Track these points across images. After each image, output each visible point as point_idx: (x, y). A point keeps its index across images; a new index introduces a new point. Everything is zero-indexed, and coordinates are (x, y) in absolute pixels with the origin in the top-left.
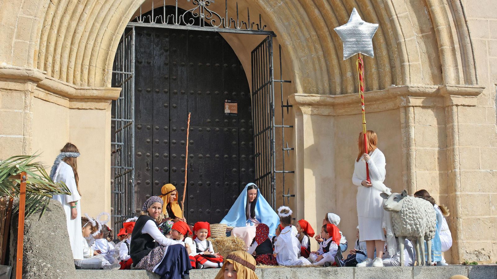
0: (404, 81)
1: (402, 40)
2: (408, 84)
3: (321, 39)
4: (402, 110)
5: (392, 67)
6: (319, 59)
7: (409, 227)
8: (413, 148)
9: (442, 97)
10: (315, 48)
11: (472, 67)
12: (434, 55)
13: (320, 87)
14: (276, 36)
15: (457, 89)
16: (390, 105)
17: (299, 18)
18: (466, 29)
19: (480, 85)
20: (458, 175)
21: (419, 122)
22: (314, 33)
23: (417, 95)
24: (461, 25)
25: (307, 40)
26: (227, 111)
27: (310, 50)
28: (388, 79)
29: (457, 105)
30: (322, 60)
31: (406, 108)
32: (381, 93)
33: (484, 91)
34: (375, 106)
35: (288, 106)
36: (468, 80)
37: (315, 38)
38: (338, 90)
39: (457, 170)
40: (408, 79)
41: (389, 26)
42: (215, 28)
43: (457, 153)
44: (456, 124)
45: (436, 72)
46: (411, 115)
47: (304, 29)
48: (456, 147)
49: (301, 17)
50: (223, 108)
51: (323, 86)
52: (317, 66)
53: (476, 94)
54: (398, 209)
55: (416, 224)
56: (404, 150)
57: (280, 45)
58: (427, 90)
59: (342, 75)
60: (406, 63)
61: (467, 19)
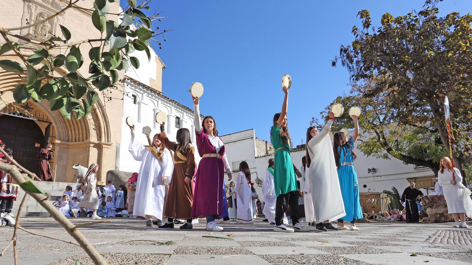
0: (89, 139)
1: (90, 129)
2: (90, 140)
3: (66, 126)
4: (88, 147)
5: (87, 136)
6: (65, 132)
7: (80, 174)
8: (90, 157)
9: (101, 145)
10: (65, 129)
11: (110, 138)
12: (99, 134)
13: (65, 139)
14: (52, 124)
15: (104, 143)
16: (85, 146)
17: (60, 120)
18: (109, 128)
19: (111, 143)
20: (103, 166)
21: (93, 151)
22: (64, 124)
23: (92, 143)
24: (108, 127)
25: (62, 126)
26: (36, 146)
27: (63, 129)
28: (85, 139)
29: (104, 147)
30: (66, 132)
31: (89, 147)
32: (83, 142)
33: (113, 145)
34: (81, 146)
35: (54, 144)
36: (108, 141)
37: (65, 126)
38: (70, 141)
39: (103, 164)
40: (91, 139)
41: (86, 124)
42: (31, 119)
43: (103, 160)
44: (103, 152)
45: (99, 138)
46: (90, 149)
47: (61, 123)
48: (103, 158)
49: (61, 119)
50: (35, 145)
51: (66, 139)
52: (65, 134)
53: (110, 145)
54: (77, 169)
55: (82, 173)
56: (87, 158)
57: (53, 127)
58: (96, 142)
59: (72, 137)
60: (91, 135)
61: (110, 125)
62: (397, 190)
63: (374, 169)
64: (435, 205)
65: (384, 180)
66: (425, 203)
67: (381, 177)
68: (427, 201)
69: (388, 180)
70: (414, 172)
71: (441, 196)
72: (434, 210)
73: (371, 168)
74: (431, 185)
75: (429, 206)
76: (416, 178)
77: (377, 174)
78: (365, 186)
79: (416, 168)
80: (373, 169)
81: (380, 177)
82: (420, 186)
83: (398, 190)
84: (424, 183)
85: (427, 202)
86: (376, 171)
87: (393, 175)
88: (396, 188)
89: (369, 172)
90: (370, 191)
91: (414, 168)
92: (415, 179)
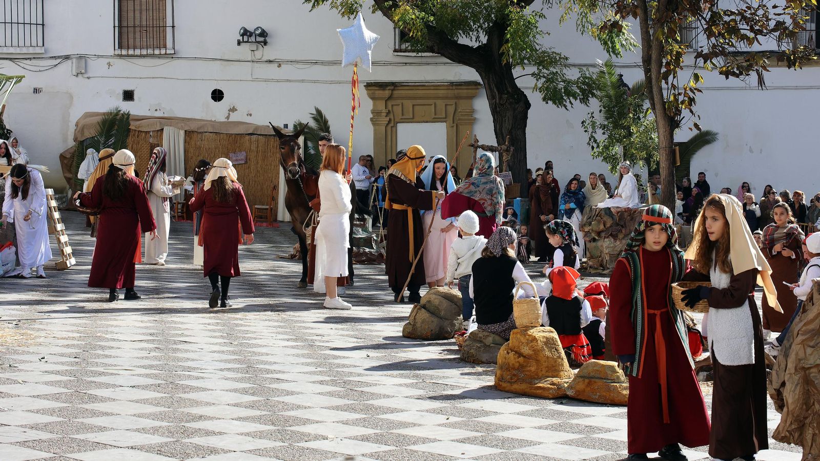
62: (326, 122)
63: (264, 34)
64: (623, 231)
65: (288, 81)
66: (605, 226)
67: (279, 66)
68: (609, 222)
69: (303, 81)
70: (391, 64)
71: (635, 211)
72: (618, 243)
73: (251, 28)
74: (433, 116)
75: (611, 235)
76: (394, 85)
77: (268, 53)
78: (217, 95)
79: (401, 51)
80: (258, 32)
81: (276, 65)
82: (403, 115)
83: (329, 123)
84: (413, 105)
85: (608, 225)
86: (265, 43)
87: (323, 63)
88: (324, 112)
89: (239, 43)
90: (234, 117)
91: (395, 51)
92: (392, 90)
